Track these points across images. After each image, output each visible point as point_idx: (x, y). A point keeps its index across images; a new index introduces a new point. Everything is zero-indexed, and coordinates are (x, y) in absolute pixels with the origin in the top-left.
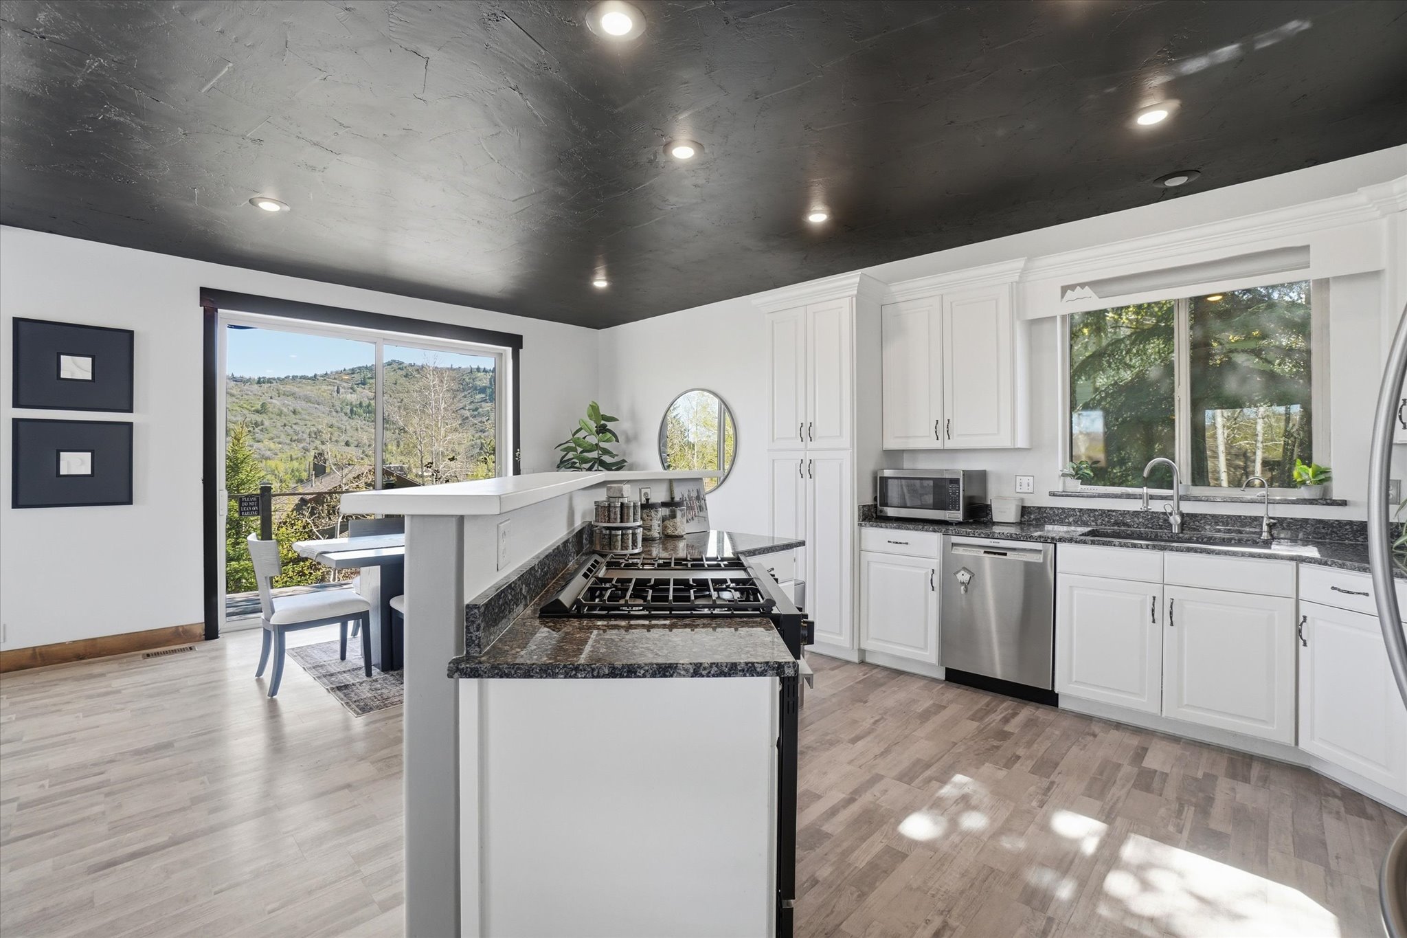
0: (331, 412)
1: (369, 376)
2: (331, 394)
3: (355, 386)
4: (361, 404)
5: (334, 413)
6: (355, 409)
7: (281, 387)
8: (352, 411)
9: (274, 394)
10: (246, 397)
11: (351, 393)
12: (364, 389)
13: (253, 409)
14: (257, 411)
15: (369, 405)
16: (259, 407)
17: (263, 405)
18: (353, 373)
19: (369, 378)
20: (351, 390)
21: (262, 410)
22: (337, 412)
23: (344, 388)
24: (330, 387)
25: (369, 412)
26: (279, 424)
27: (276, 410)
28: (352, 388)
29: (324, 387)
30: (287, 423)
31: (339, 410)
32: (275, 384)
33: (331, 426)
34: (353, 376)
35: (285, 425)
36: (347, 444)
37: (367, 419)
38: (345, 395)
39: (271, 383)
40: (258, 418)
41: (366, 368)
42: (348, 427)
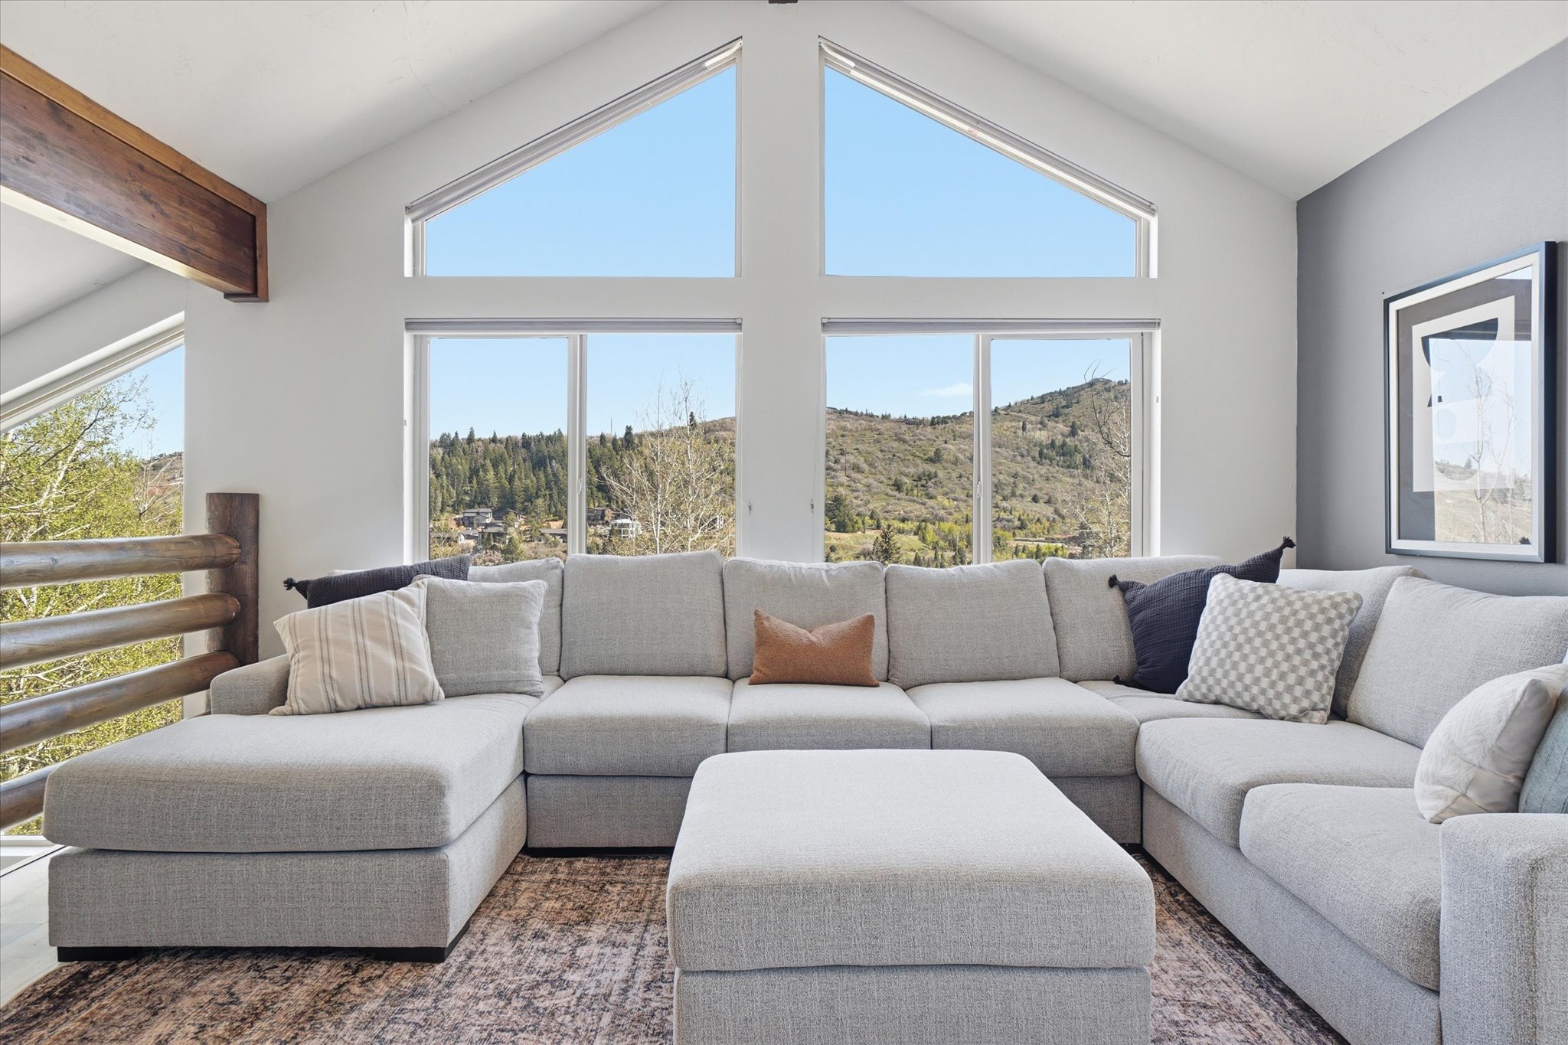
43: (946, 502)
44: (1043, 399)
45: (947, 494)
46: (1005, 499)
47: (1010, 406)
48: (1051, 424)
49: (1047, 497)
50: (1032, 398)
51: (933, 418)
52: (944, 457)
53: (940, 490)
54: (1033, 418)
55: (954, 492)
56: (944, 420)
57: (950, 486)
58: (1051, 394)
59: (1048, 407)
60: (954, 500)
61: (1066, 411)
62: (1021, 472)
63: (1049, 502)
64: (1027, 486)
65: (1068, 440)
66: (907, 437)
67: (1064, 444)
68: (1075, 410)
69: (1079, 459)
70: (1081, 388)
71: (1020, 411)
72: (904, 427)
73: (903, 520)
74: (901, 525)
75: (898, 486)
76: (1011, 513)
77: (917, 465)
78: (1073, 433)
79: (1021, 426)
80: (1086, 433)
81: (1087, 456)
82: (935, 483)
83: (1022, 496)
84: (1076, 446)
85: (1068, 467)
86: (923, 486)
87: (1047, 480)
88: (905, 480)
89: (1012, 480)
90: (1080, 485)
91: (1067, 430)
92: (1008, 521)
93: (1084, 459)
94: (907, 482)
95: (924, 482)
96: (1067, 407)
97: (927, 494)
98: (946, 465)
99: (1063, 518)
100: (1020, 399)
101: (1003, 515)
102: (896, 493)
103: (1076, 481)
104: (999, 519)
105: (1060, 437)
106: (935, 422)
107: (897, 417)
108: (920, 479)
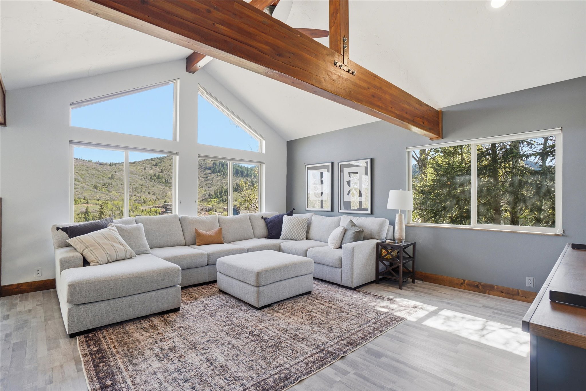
43: (116, 194)
44: (152, 160)
45: (116, 191)
46: (138, 193)
47: (140, 161)
48: (154, 168)
49: (153, 193)
50: (148, 159)
51: (110, 163)
52: (115, 177)
53: (114, 189)
54: (148, 166)
55: (119, 190)
56: (115, 164)
57: (117, 188)
58: (155, 158)
59: (154, 163)
60: (119, 193)
61: (160, 164)
62: (144, 184)
63: (154, 194)
64: (146, 188)
65: (160, 174)
66: (99, 169)
67: (159, 175)
69: (164, 180)
71: (144, 163)
72: (98, 165)
73: (98, 200)
74: (97, 202)
75: (96, 187)
76: (140, 198)
77: (104, 180)
78: (162, 172)
79: (144, 168)
80: (166, 172)
81: (167, 179)
82: (111, 187)
83: (144, 192)
84: (163, 176)
85: (160, 183)
86: (106, 187)
87: (153, 187)
88: (99, 185)
89: (141, 187)
90: (164, 189)
91: (160, 171)
92: (140, 200)
93: (166, 180)
94: (100, 186)
95: (107, 186)
96: (160, 163)
97: (108, 191)
98: (116, 180)
99: (159, 199)
100: (143, 159)
101: (138, 198)
102: (95, 190)
103: (163, 187)
104: (136, 200)
105: (157, 173)
106: (110, 165)
107: (95, 161)
108: (105, 185)
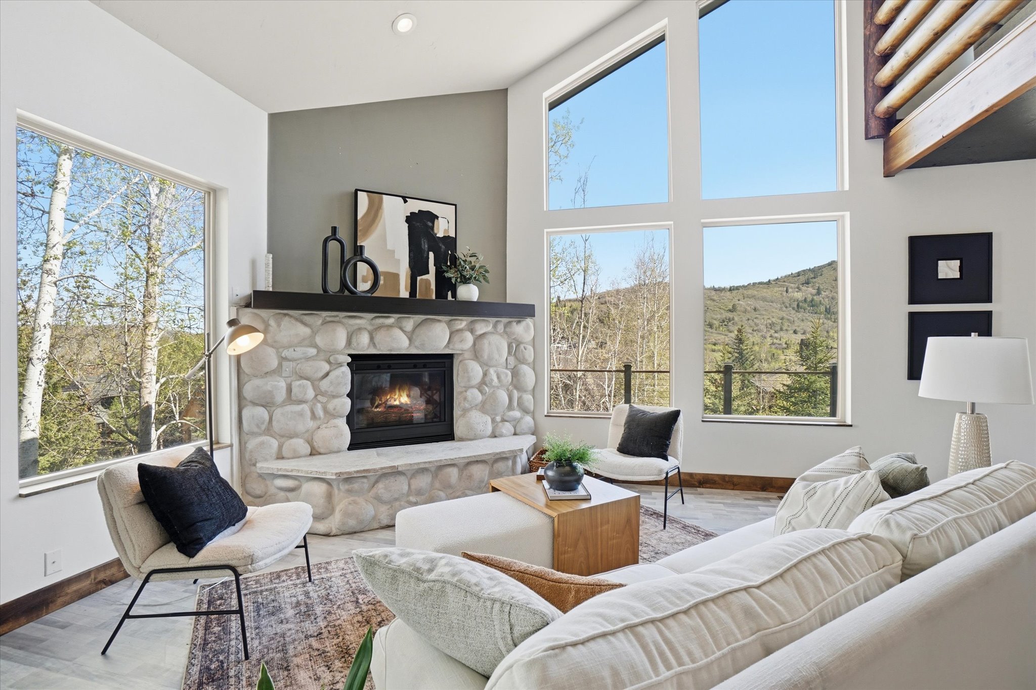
0: (781, 308)
1: (812, 276)
2: (781, 294)
3: (801, 286)
4: (805, 300)
5: (784, 309)
6: (801, 304)
7: (745, 292)
8: (798, 305)
9: (741, 297)
10: (723, 301)
11: (797, 292)
12: (808, 287)
13: (727, 309)
14: (730, 311)
15: (812, 300)
16: (731, 307)
17: (734, 306)
18: (798, 276)
19: (812, 278)
20: (797, 290)
21: (733, 310)
22: (786, 307)
23: (791, 288)
24: (780, 289)
25: (813, 306)
26: (744, 319)
27: (742, 309)
28: (798, 288)
29: (776, 289)
30: (750, 318)
31: (788, 305)
32: (741, 290)
33: (782, 319)
34: (798, 278)
35: (748, 320)
36: (795, 332)
37: (811, 311)
38: (792, 294)
39: (738, 289)
40: (730, 315)
41: (810, 270)
42: (796, 319)
68: (819, 280)
70: (824, 266)
